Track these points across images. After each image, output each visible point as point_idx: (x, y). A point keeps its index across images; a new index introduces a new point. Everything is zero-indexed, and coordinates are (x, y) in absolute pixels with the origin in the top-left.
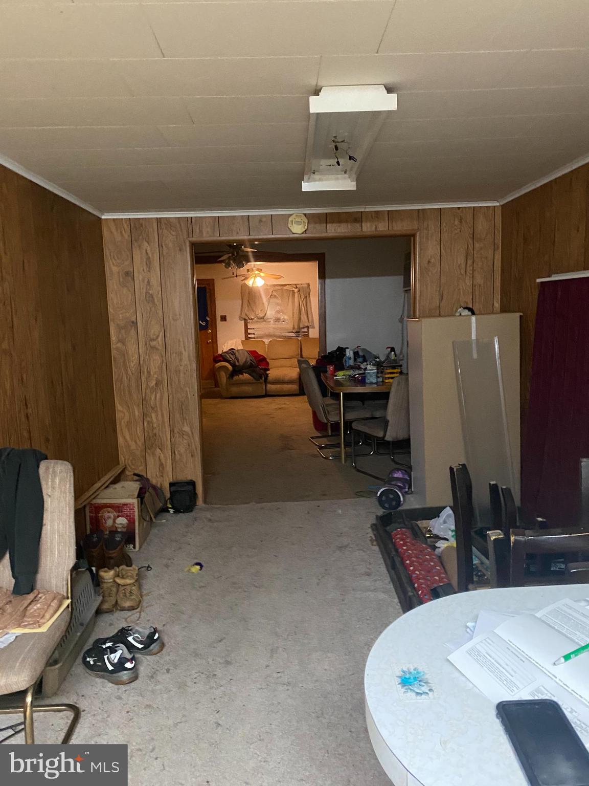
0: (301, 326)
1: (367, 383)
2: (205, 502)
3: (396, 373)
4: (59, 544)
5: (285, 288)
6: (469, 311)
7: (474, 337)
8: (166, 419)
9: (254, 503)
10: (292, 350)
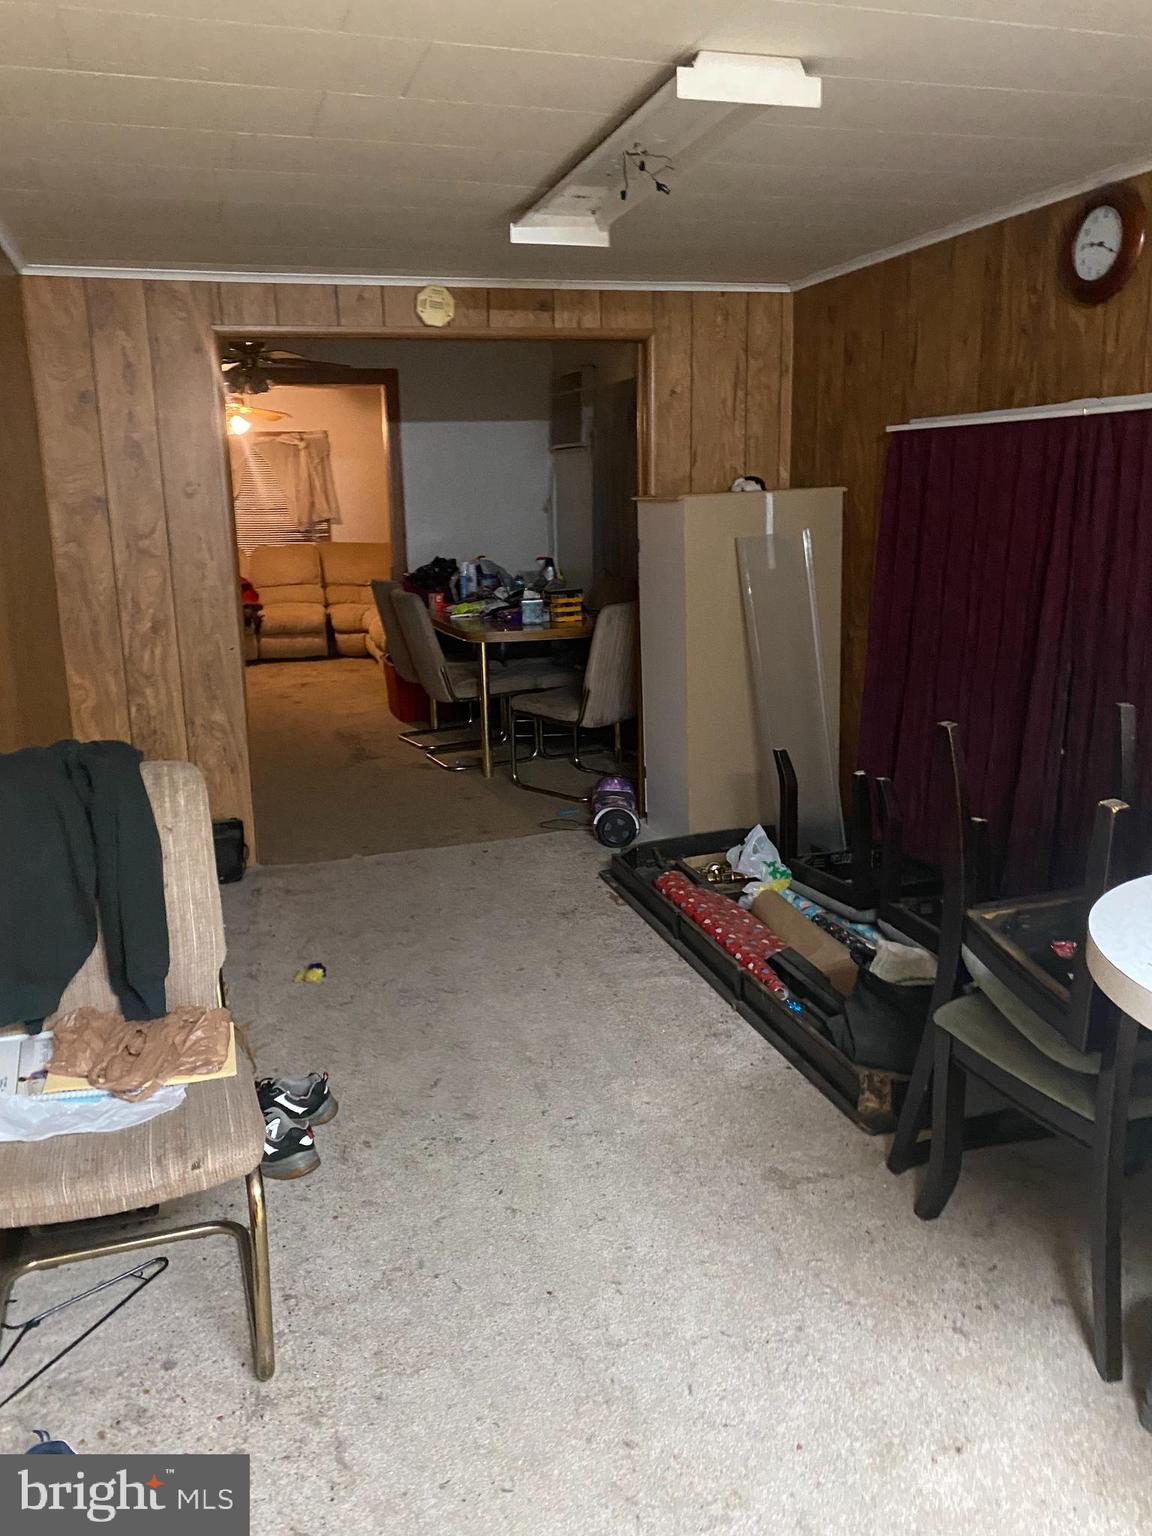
0: (316, 518)
1: (525, 625)
2: (261, 860)
3: (576, 604)
4: (198, 919)
5: (279, 439)
6: (757, 483)
7: (770, 530)
8: (176, 696)
9: (359, 856)
10: (305, 568)
